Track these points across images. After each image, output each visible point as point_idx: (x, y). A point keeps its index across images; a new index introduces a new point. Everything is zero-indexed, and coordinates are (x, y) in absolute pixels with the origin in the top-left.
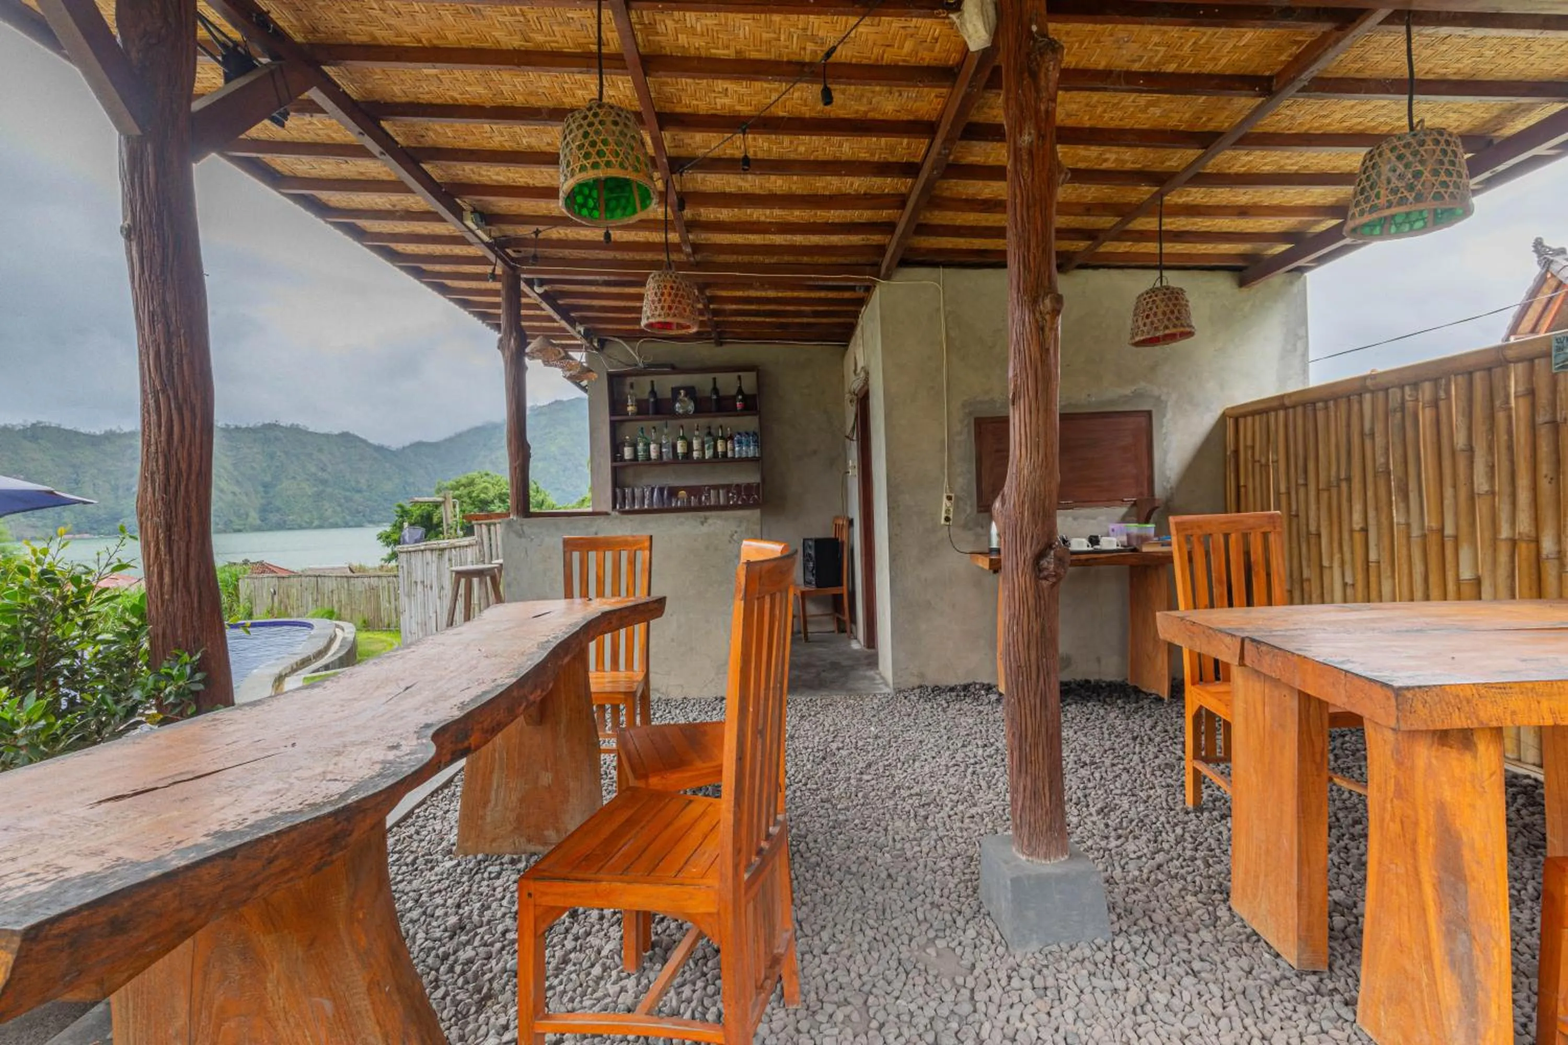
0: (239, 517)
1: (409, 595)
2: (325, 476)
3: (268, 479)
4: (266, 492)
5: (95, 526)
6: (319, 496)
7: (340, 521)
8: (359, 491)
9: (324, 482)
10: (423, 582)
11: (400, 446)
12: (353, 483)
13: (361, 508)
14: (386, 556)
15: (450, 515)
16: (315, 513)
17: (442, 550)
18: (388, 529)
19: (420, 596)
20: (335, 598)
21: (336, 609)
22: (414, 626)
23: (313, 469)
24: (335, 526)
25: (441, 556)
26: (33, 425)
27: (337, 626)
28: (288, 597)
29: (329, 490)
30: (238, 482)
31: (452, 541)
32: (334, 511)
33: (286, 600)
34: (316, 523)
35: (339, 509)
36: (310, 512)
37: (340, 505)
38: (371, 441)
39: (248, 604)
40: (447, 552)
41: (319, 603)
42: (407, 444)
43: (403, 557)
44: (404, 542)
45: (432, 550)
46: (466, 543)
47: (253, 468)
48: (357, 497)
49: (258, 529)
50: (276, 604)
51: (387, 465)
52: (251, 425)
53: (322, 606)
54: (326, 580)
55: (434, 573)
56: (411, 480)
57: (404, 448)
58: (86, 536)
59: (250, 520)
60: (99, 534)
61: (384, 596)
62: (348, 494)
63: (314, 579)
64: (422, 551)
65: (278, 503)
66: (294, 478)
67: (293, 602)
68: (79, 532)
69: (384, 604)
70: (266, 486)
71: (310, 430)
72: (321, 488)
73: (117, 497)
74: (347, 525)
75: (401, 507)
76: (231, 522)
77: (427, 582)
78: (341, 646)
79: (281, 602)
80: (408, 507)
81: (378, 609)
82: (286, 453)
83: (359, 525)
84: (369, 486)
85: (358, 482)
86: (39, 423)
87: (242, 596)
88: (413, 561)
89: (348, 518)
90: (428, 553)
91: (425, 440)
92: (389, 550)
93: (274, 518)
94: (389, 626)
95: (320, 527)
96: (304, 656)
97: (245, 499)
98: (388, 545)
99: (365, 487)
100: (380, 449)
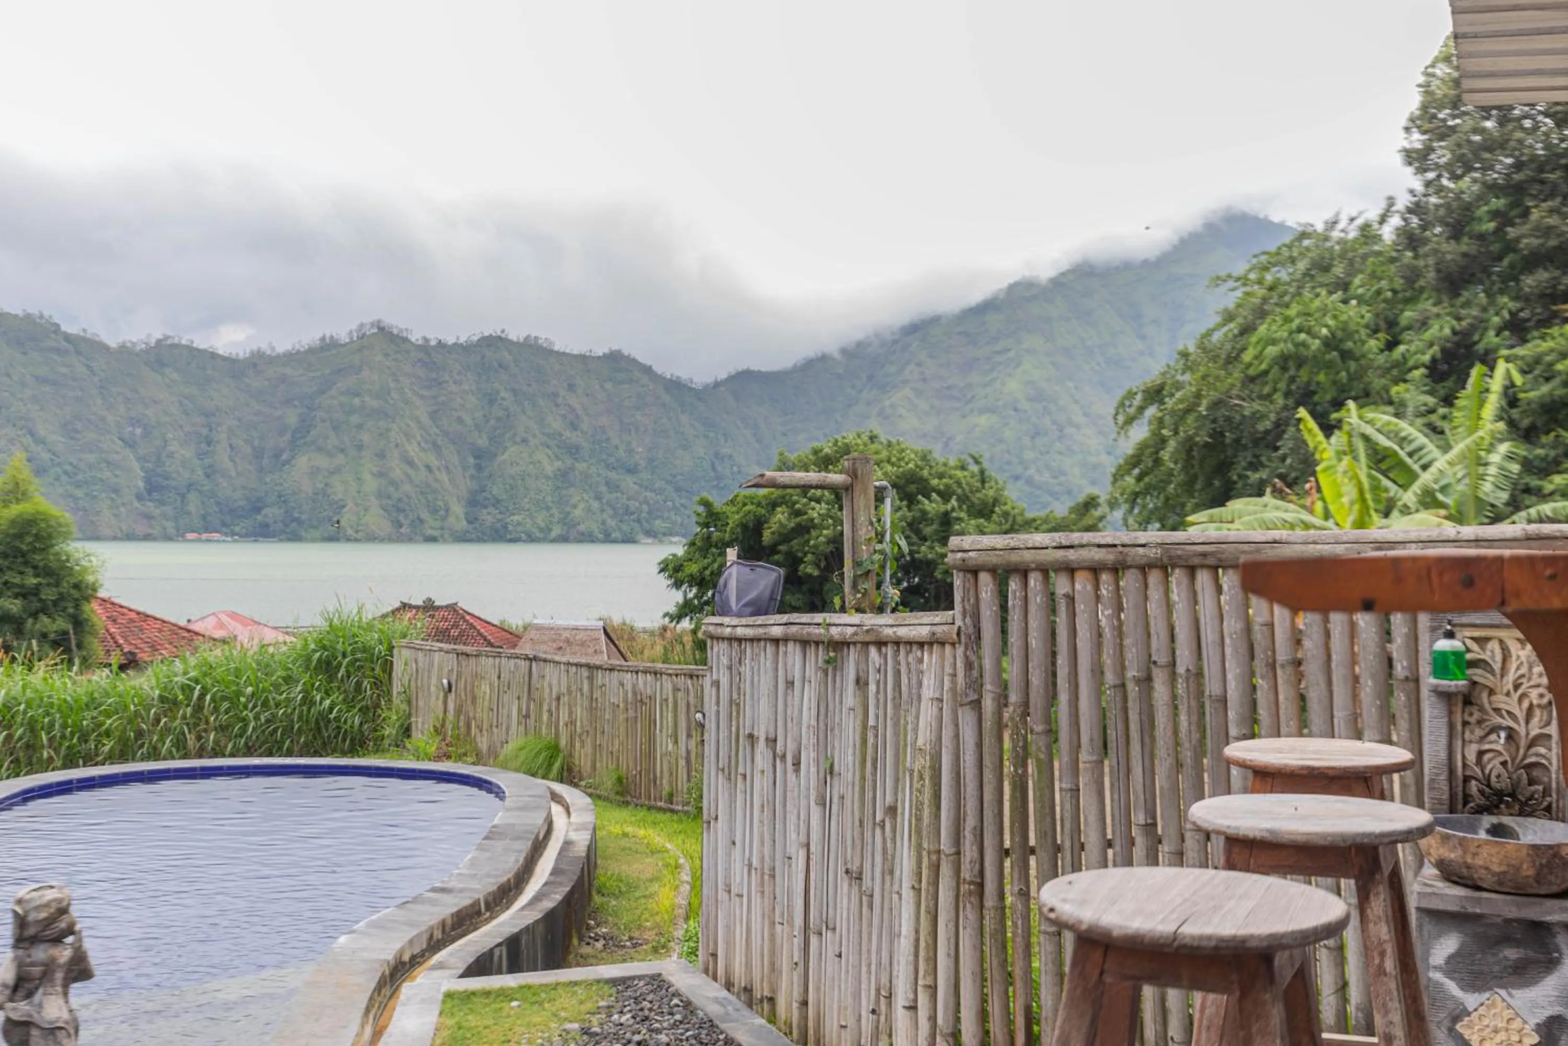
0: (434, 511)
1: (729, 773)
2: (573, 437)
3: (482, 441)
4: (479, 468)
5: (228, 519)
6: (564, 475)
7: (595, 528)
8: (632, 471)
9: (574, 451)
10: (772, 742)
11: (710, 380)
12: (621, 453)
13: (633, 505)
14: (672, 609)
15: (865, 532)
16: (554, 511)
17: (839, 645)
18: (680, 551)
19: (761, 784)
20: (564, 717)
21: (563, 742)
22: (738, 868)
23: (556, 424)
24: (587, 538)
25: (832, 666)
26: (159, 342)
27: (556, 797)
28: (474, 700)
29: (581, 466)
30: (435, 444)
31: (870, 620)
32: (589, 510)
33: (469, 707)
34: (556, 531)
35: (596, 505)
36: (548, 509)
37: (598, 498)
38: (658, 369)
39: (404, 706)
40: (853, 655)
41: (531, 722)
42: (723, 375)
43: (719, 653)
44: (724, 611)
45: (805, 643)
46: (923, 632)
47: (460, 420)
48: (629, 482)
49: (462, 538)
50: (451, 716)
51: (684, 418)
52: (462, 340)
53: (537, 731)
54: (549, 669)
55: (808, 717)
56: (726, 451)
57: (717, 384)
58: (216, 536)
59: (451, 519)
60: (233, 534)
61: (665, 720)
62: (613, 475)
63: (524, 664)
64: (776, 641)
65: (497, 490)
66: (524, 441)
67: (481, 713)
68: (207, 530)
69: (664, 743)
70: (479, 454)
71: (556, 348)
72: (569, 462)
73: (261, 470)
74: (608, 539)
75: (707, 504)
76: (422, 521)
77: (787, 745)
78: (555, 872)
79: (459, 711)
80: (718, 503)
81: (650, 754)
82: (515, 392)
83: (629, 540)
84: (651, 461)
85: (630, 451)
86: (167, 338)
87: (396, 688)
88: (746, 669)
89: (611, 523)
90: (793, 650)
91: (755, 367)
92: (677, 597)
93: (488, 517)
94: (670, 798)
95: (564, 539)
96: (465, 901)
97: (444, 477)
98: (678, 585)
99: (643, 463)
100: (675, 386)
